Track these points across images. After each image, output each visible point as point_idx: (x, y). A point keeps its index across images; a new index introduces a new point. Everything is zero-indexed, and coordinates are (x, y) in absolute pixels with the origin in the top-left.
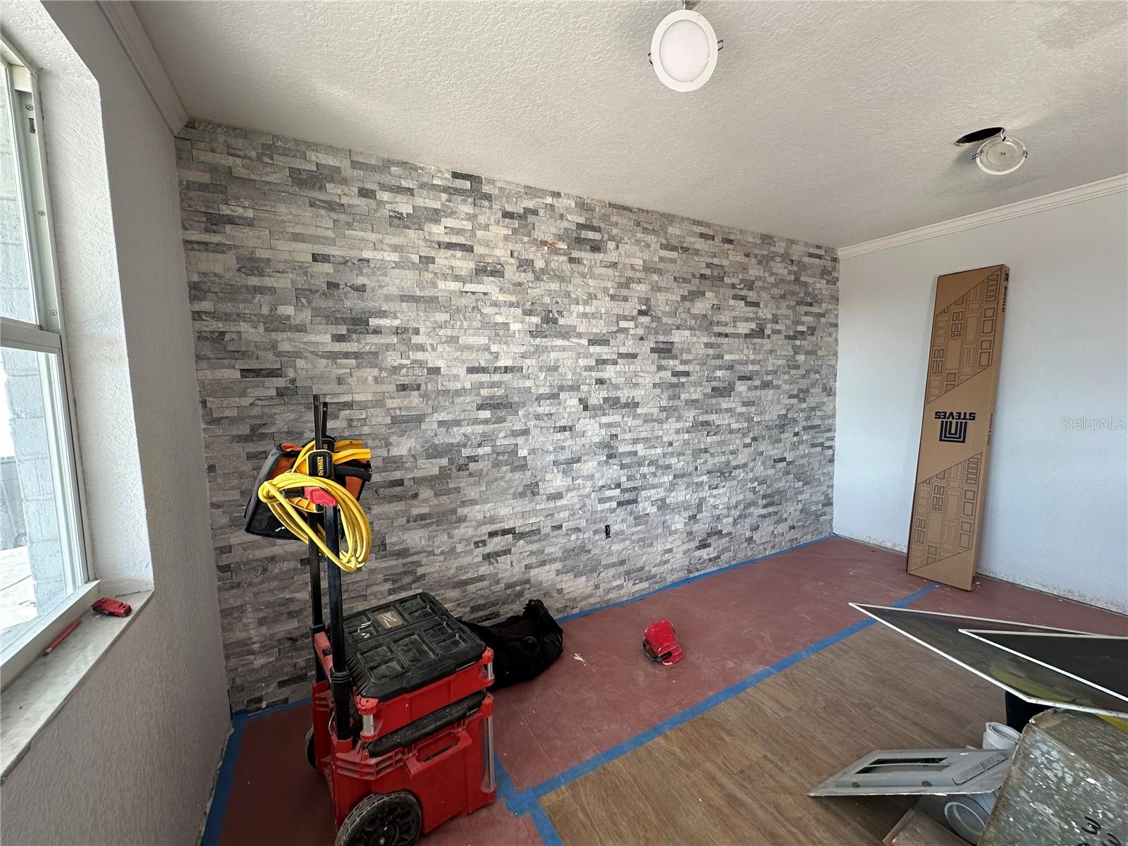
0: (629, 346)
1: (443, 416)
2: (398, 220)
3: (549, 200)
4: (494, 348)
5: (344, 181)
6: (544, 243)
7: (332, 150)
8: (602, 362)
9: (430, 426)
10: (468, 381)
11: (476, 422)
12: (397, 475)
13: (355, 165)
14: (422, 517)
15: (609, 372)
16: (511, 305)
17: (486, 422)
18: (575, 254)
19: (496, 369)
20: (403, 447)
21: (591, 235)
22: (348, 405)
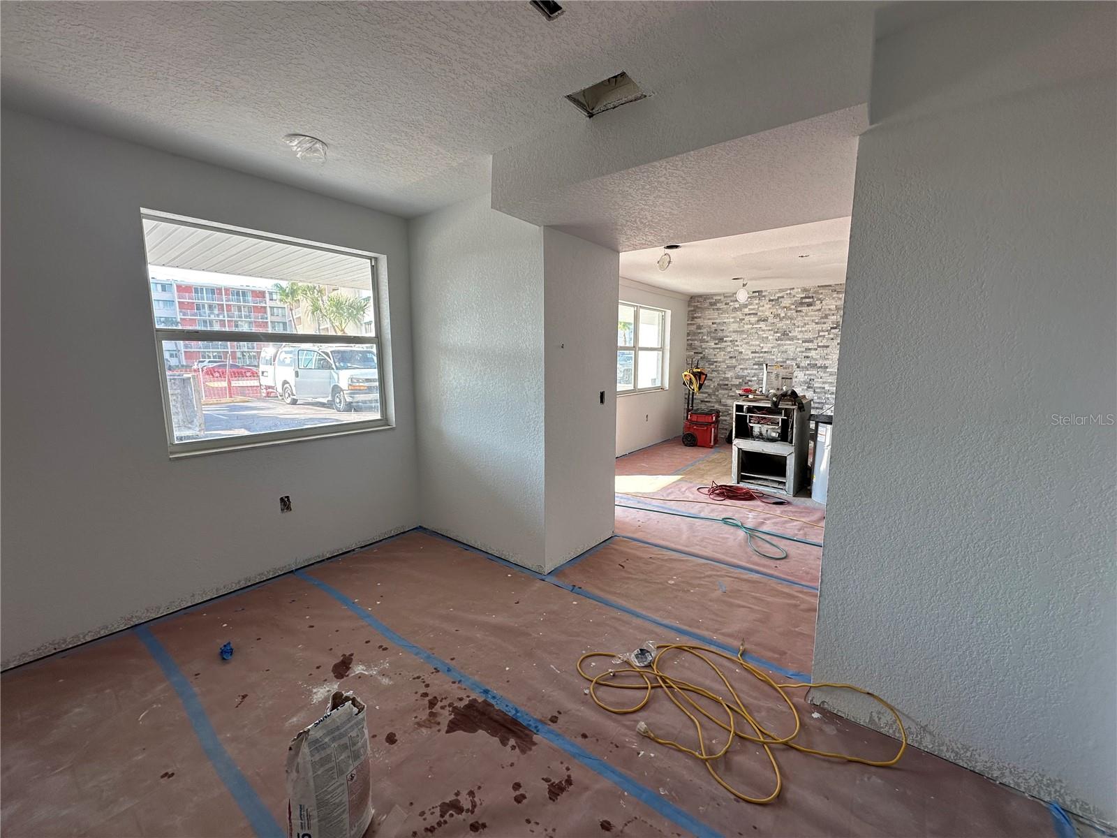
0: (825, 342)
1: (742, 367)
2: (735, 309)
3: (789, 292)
4: (761, 345)
5: (722, 302)
6: (785, 307)
7: (719, 295)
8: (808, 349)
9: (737, 369)
10: (751, 356)
11: (752, 369)
12: (726, 383)
13: (725, 297)
14: (732, 396)
15: (813, 353)
16: (769, 330)
17: (756, 369)
18: (799, 309)
19: (761, 352)
20: (729, 375)
21: (807, 300)
22: (716, 362)
